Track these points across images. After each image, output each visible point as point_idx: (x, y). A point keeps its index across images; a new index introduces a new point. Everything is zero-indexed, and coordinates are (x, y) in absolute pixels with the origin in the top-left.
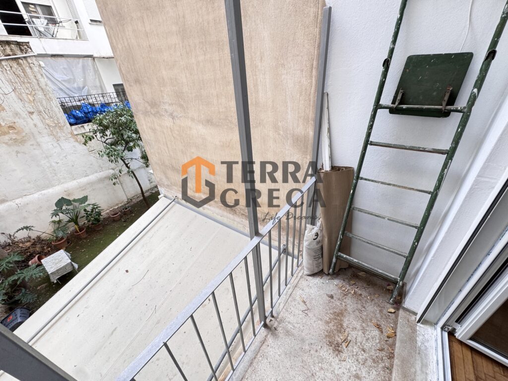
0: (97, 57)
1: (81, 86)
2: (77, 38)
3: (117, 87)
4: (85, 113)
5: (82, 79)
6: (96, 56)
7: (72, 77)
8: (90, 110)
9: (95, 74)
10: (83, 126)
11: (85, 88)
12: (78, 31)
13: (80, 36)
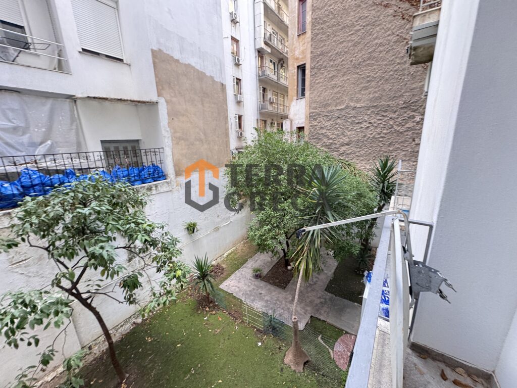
0: (81, 98)
1: (39, 140)
2: (55, 69)
3: (107, 145)
4: (23, 187)
5: (44, 130)
6: (80, 96)
7: (23, 125)
8: (36, 182)
9: (72, 124)
10: (9, 214)
11: (46, 144)
12: (59, 61)
13: (61, 67)
